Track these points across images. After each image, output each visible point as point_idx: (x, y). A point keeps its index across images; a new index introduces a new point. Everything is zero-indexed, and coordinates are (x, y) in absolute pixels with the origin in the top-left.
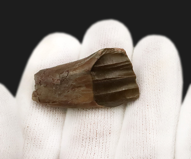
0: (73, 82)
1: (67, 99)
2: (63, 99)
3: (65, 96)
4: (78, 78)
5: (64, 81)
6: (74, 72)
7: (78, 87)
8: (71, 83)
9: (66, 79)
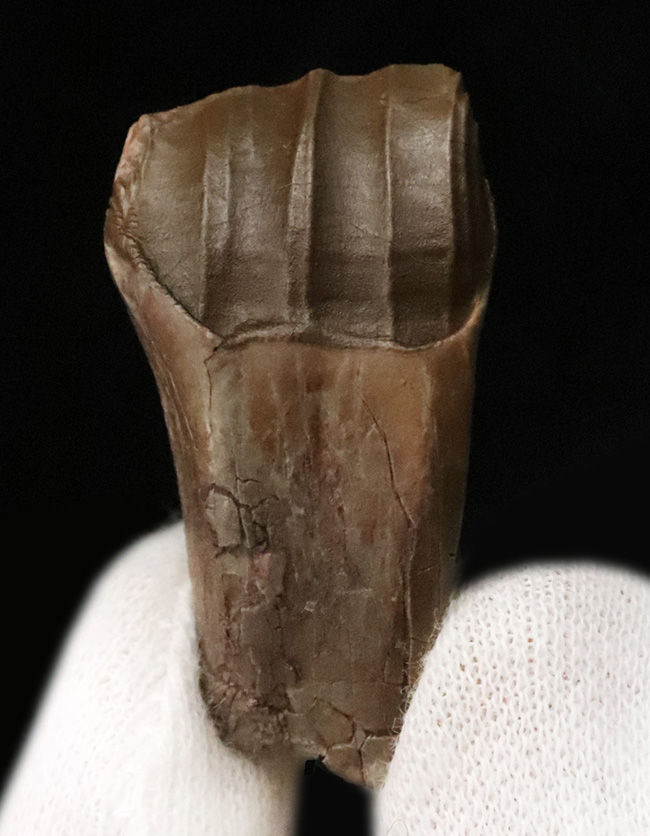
0: (279, 469)
1: (388, 531)
2: (388, 556)
3: (368, 538)
4: (252, 425)
5: (264, 528)
6: (211, 446)
7: (318, 442)
8: (281, 483)
9: (248, 509)
